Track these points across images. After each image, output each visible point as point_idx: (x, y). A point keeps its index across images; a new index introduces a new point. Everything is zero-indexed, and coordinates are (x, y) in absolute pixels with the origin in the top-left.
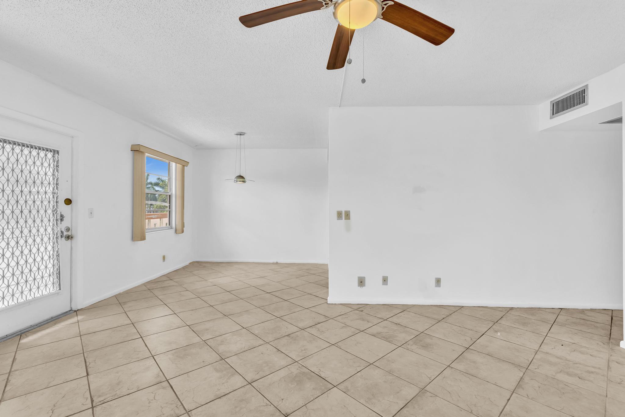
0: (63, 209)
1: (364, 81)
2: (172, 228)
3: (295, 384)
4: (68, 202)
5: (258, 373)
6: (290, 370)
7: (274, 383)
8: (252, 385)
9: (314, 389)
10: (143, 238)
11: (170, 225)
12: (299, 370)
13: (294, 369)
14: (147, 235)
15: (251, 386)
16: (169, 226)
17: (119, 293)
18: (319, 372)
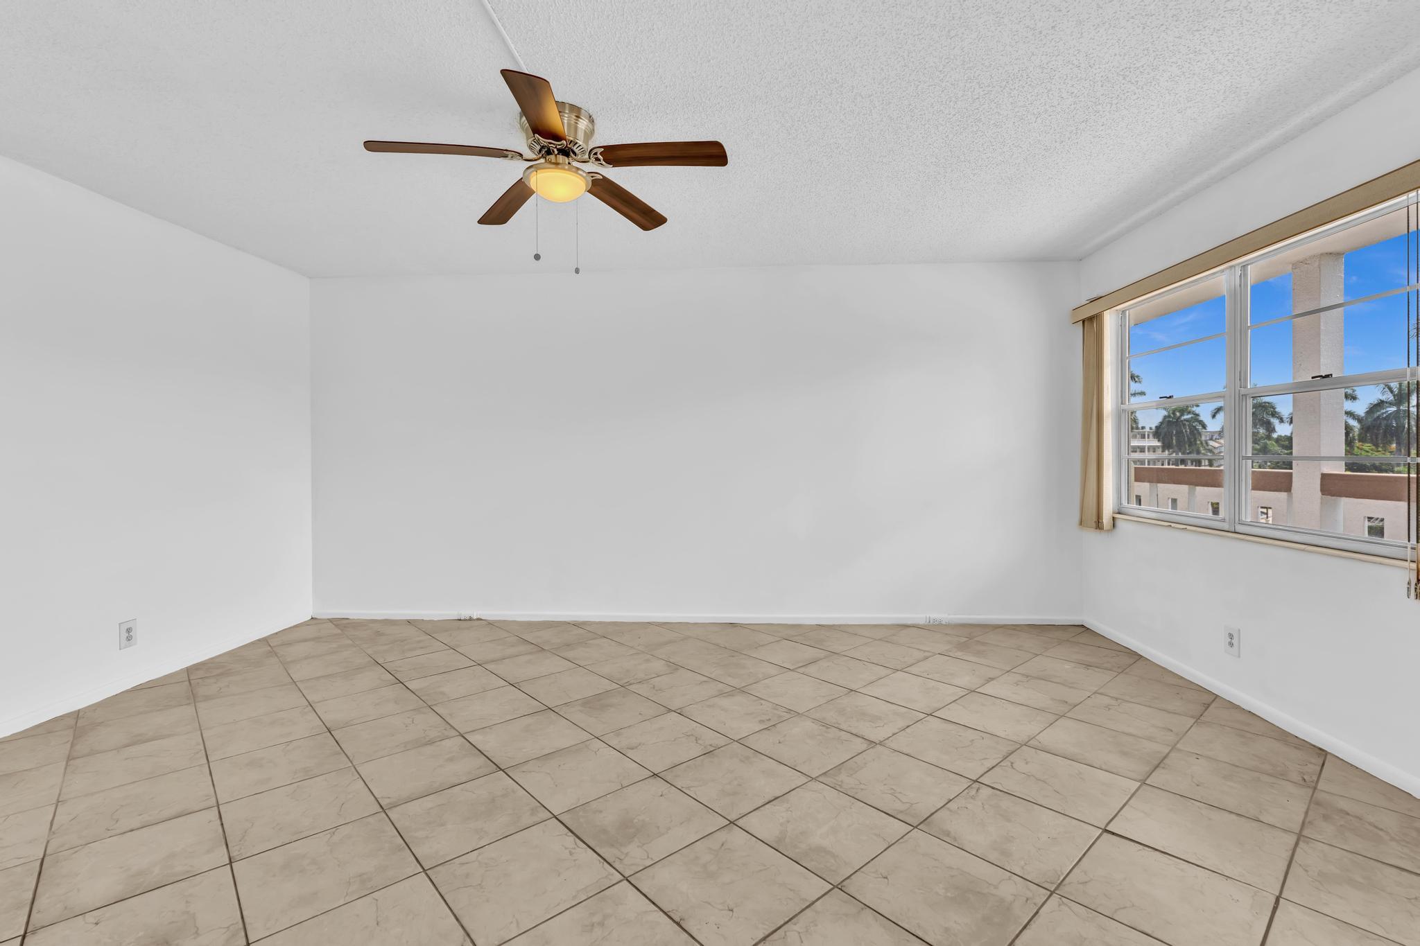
1: (537, 257)
3: (636, 821)
5: (723, 845)
6: (647, 852)
7: (681, 824)
8: (727, 819)
9: (601, 812)
12: (622, 852)
13: (634, 855)
15: (729, 818)
18: (575, 849)
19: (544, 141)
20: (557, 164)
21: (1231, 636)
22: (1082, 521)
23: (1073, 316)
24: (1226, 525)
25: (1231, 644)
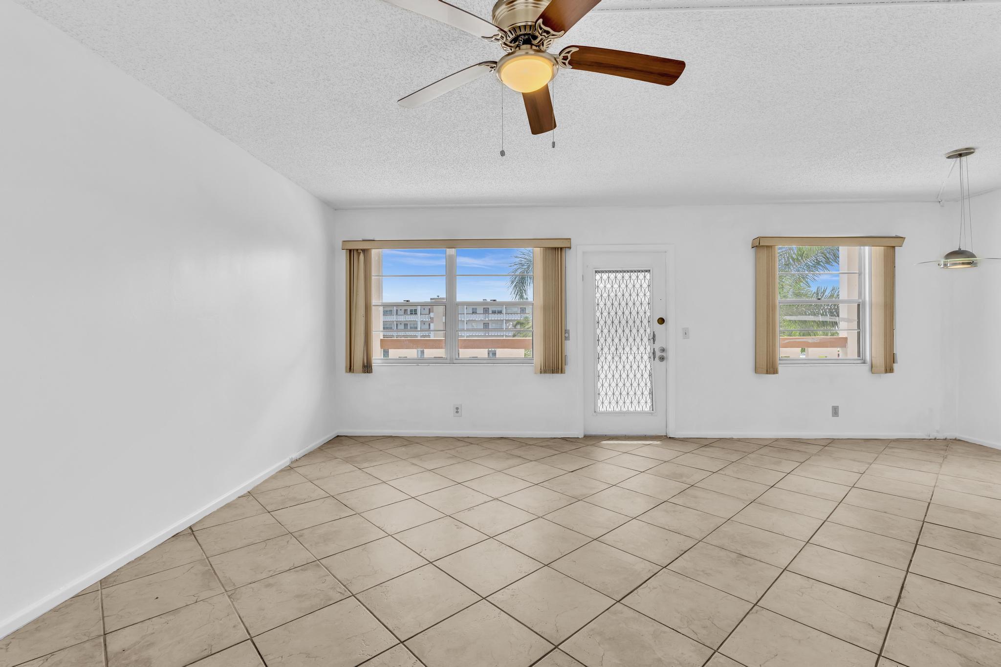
0: (658, 328)
2: (864, 363)
4: (661, 321)
10: (775, 372)
11: (861, 355)
14: (780, 368)
16: (859, 358)
17: (730, 437)
21: (457, 408)
22: (350, 369)
23: (343, 245)
24: (448, 361)
25: (457, 412)
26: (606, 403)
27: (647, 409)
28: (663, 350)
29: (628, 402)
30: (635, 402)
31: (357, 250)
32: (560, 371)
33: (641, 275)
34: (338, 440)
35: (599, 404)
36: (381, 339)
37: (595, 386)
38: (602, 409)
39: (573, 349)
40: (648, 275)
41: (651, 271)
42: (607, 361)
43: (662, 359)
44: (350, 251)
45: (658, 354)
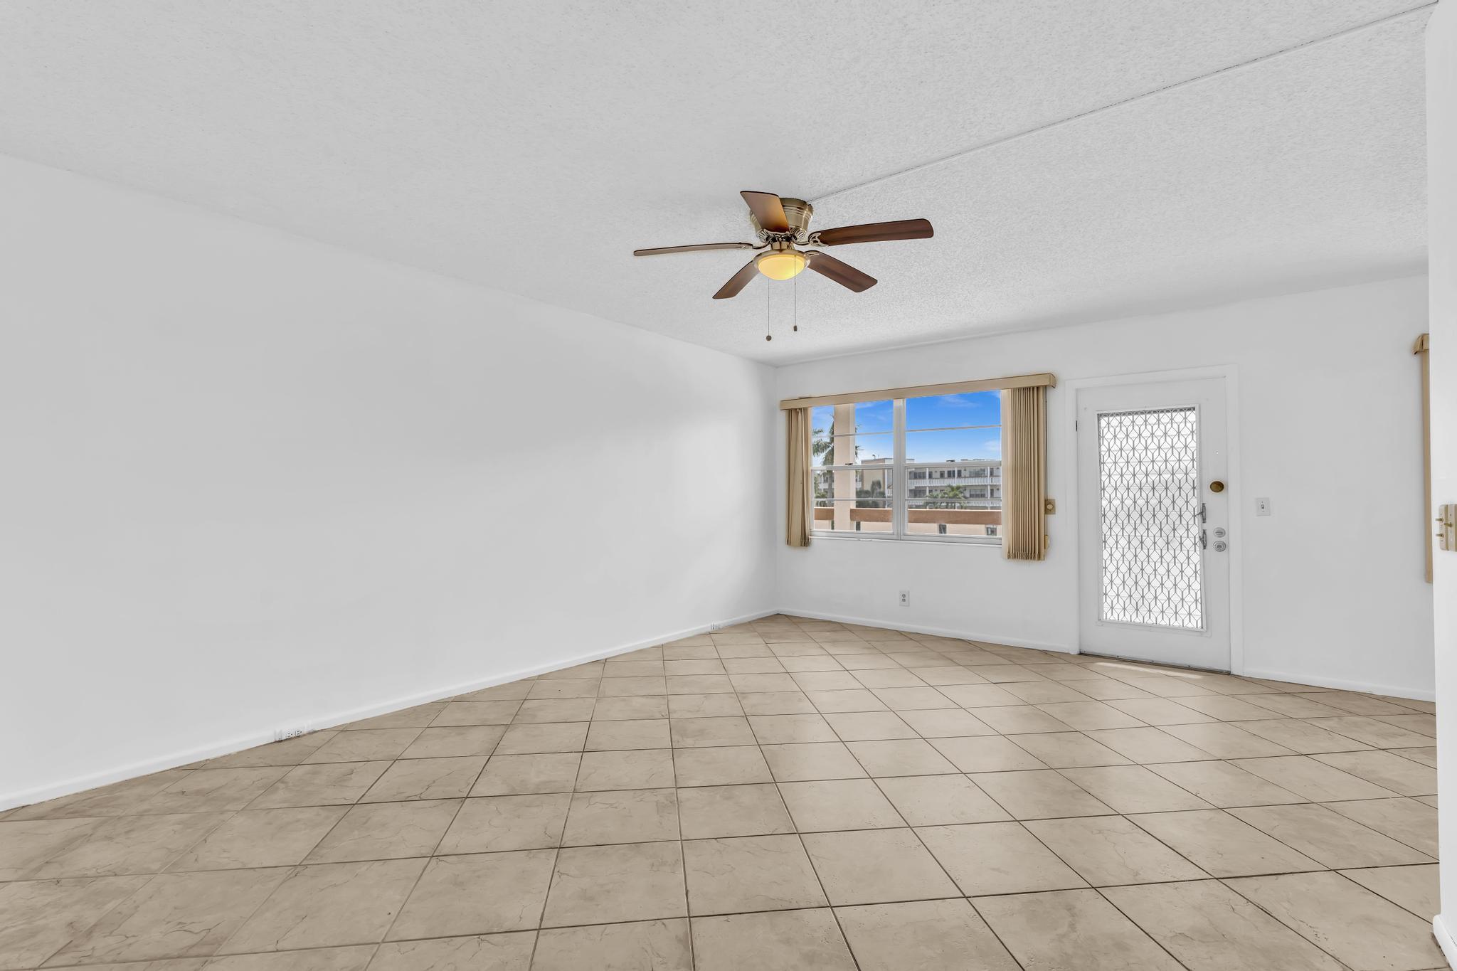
19: (771, 233)
20: (781, 250)
21: (904, 596)
22: (789, 542)
23: (781, 405)
24: (895, 537)
25: (904, 600)
26: (1118, 607)
27: (1194, 623)
28: (1221, 533)
29: (1156, 610)
30: (1170, 612)
31: (796, 409)
32: (1037, 556)
33: (1179, 417)
34: (777, 617)
35: (1106, 607)
36: (852, 511)
37: (1100, 582)
38: (1109, 616)
39: (1060, 526)
40: (1192, 416)
41: (1197, 408)
42: (1119, 546)
43: (1221, 547)
44: (790, 411)
45: (1212, 539)
